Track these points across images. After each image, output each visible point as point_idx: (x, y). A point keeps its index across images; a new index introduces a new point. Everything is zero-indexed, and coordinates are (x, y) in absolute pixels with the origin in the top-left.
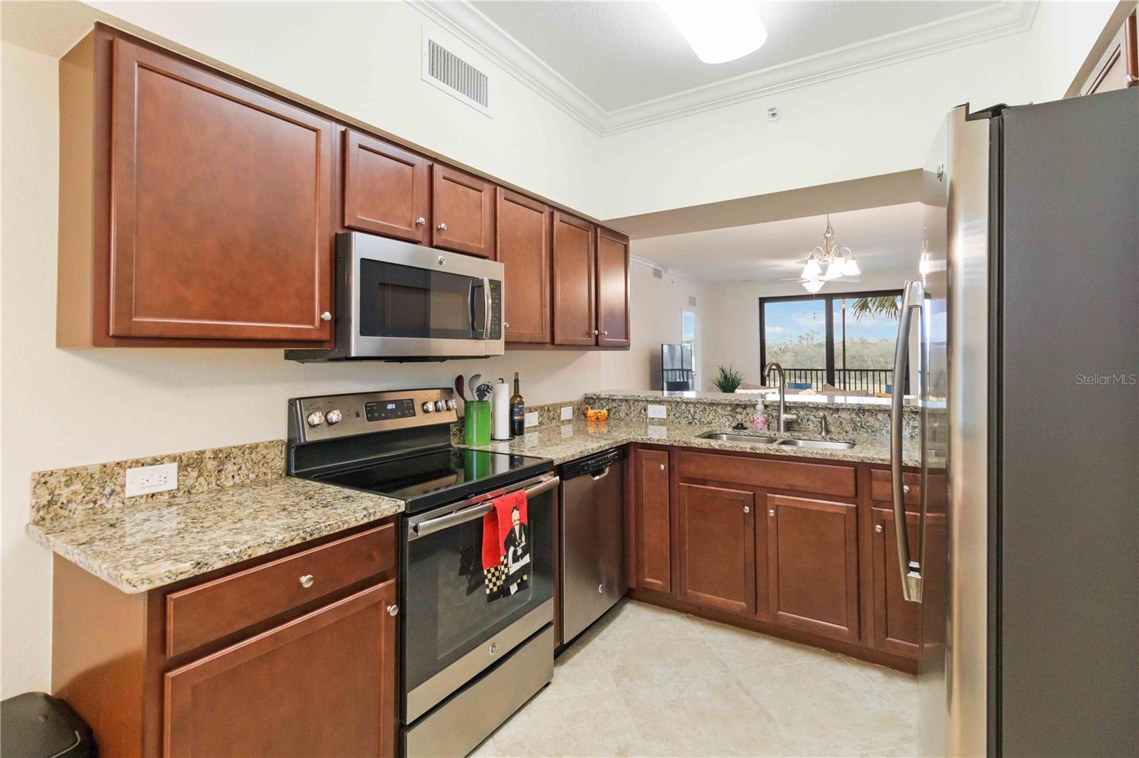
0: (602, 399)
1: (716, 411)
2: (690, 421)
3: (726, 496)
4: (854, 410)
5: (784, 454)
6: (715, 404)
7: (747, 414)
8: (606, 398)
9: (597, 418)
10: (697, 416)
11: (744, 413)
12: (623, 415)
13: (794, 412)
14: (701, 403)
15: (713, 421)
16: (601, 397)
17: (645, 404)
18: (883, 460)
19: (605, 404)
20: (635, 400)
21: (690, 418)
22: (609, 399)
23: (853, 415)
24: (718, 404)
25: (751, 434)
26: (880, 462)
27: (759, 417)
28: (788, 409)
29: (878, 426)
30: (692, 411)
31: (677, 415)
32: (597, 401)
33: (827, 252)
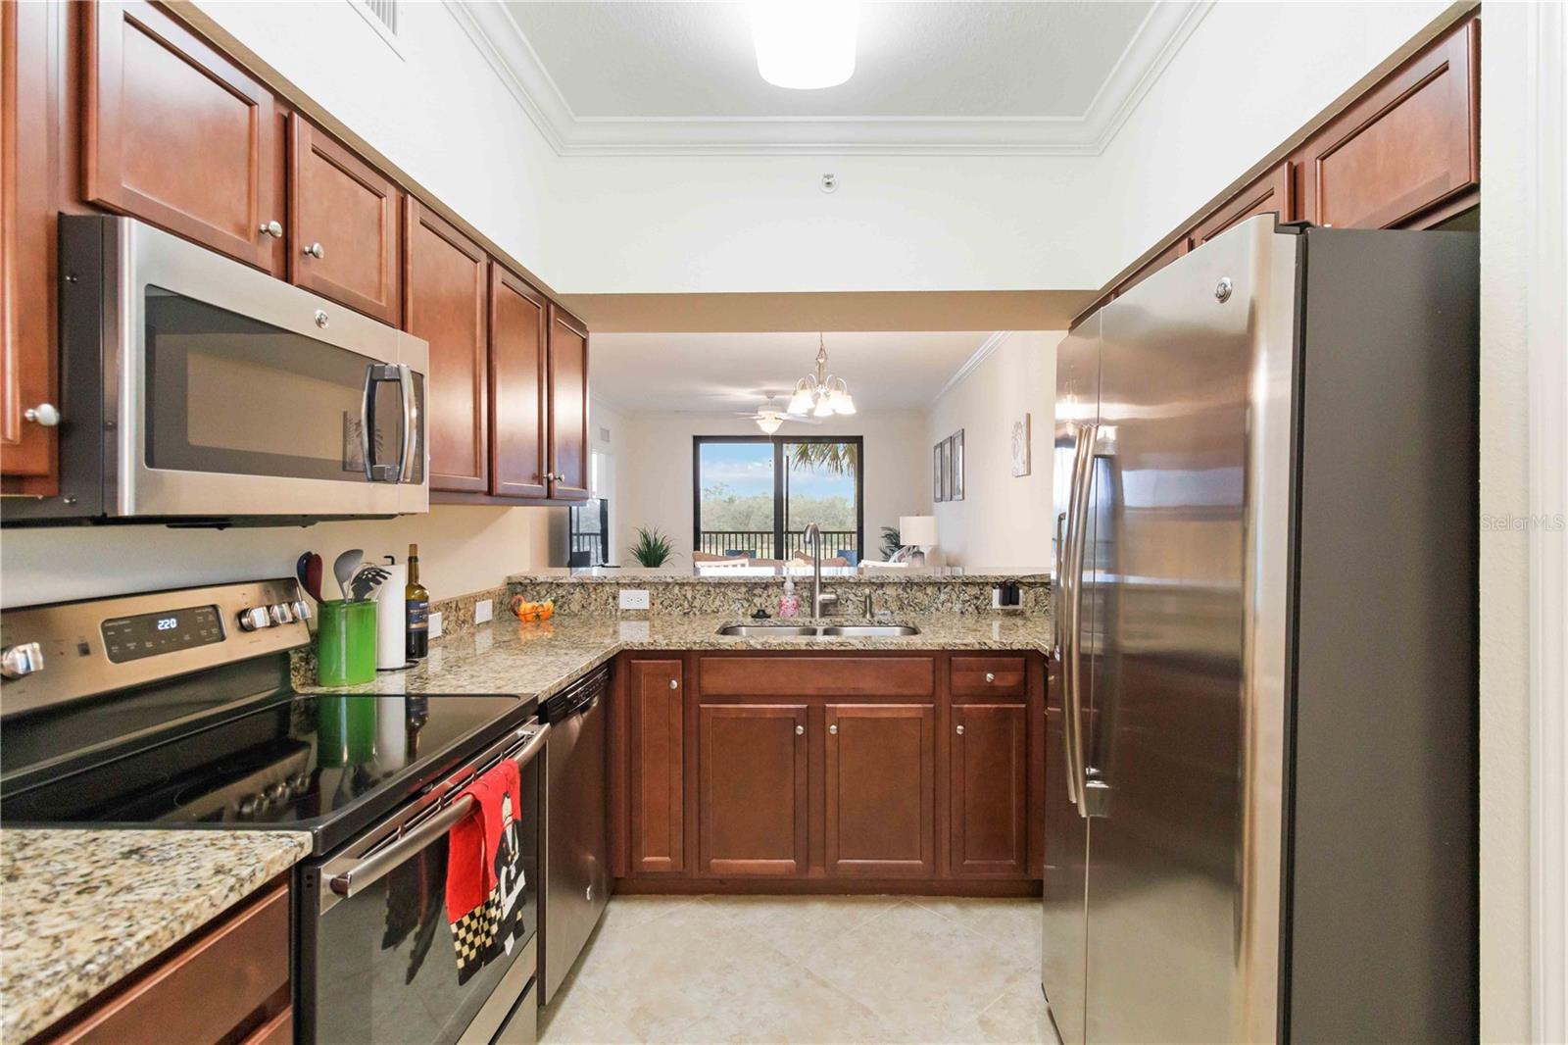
0: (538, 584)
1: (725, 594)
2: (686, 611)
3: (768, 716)
4: (901, 583)
5: (850, 648)
6: (723, 584)
7: (769, 596)
8: (547, 583)
9: (538, 616)
10: (697, 603)
11: (765, 595)
12: (575, 607)
13: (829, 590)
14: (702, 583)
15: (721, 609)
16: (539, 581)
17: (614, 589)
18: (966, 645)
19: (544, 592)
20: (598, 584)
21: (686, 605)
22: (552, 583)
23: (900, 591)
24: (728, 585)
25: (779, 623)
26: (962, 648)
27: (789, 600)
28: (824, 586)
29: (927, 602)
30: (689, 596)
31: (665, 603)
32: (529, 588)
33: (820, 383)
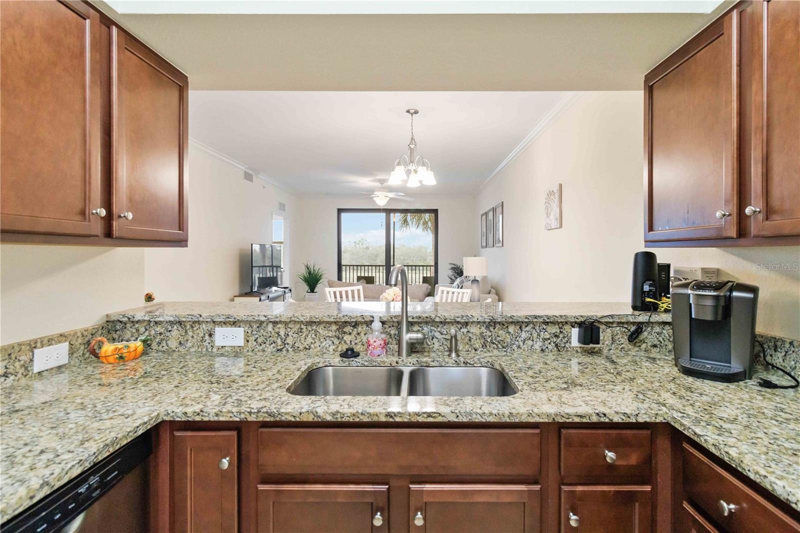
0: (137, 322)
1: (316, 331)
2: (279, 348)
4: (484, 322)
6: (315, 322)
7: (358, 334)
8: (144, 321)
9: (121, 357)
10: (290, 340)
11: (355, 332)
12: (173, 344)
13: (416, 328)
14: (295, 322)
15: (312, 346)
16: (136, 319)
17: (210, 326)
18: (581, 416)
19: (142, 330)
20: (195, 322)
21: (279, 342)
22: (149, 321)
23: (483, 329)
24: (320, 323)
25: (366, 364)
26: (577, 420)
27: (376, 335)
28: (411, 324)
29: (509, 340)
30: (282, 333)
31: (259, 341)
32: (128, 325)
33: (411, 162)
